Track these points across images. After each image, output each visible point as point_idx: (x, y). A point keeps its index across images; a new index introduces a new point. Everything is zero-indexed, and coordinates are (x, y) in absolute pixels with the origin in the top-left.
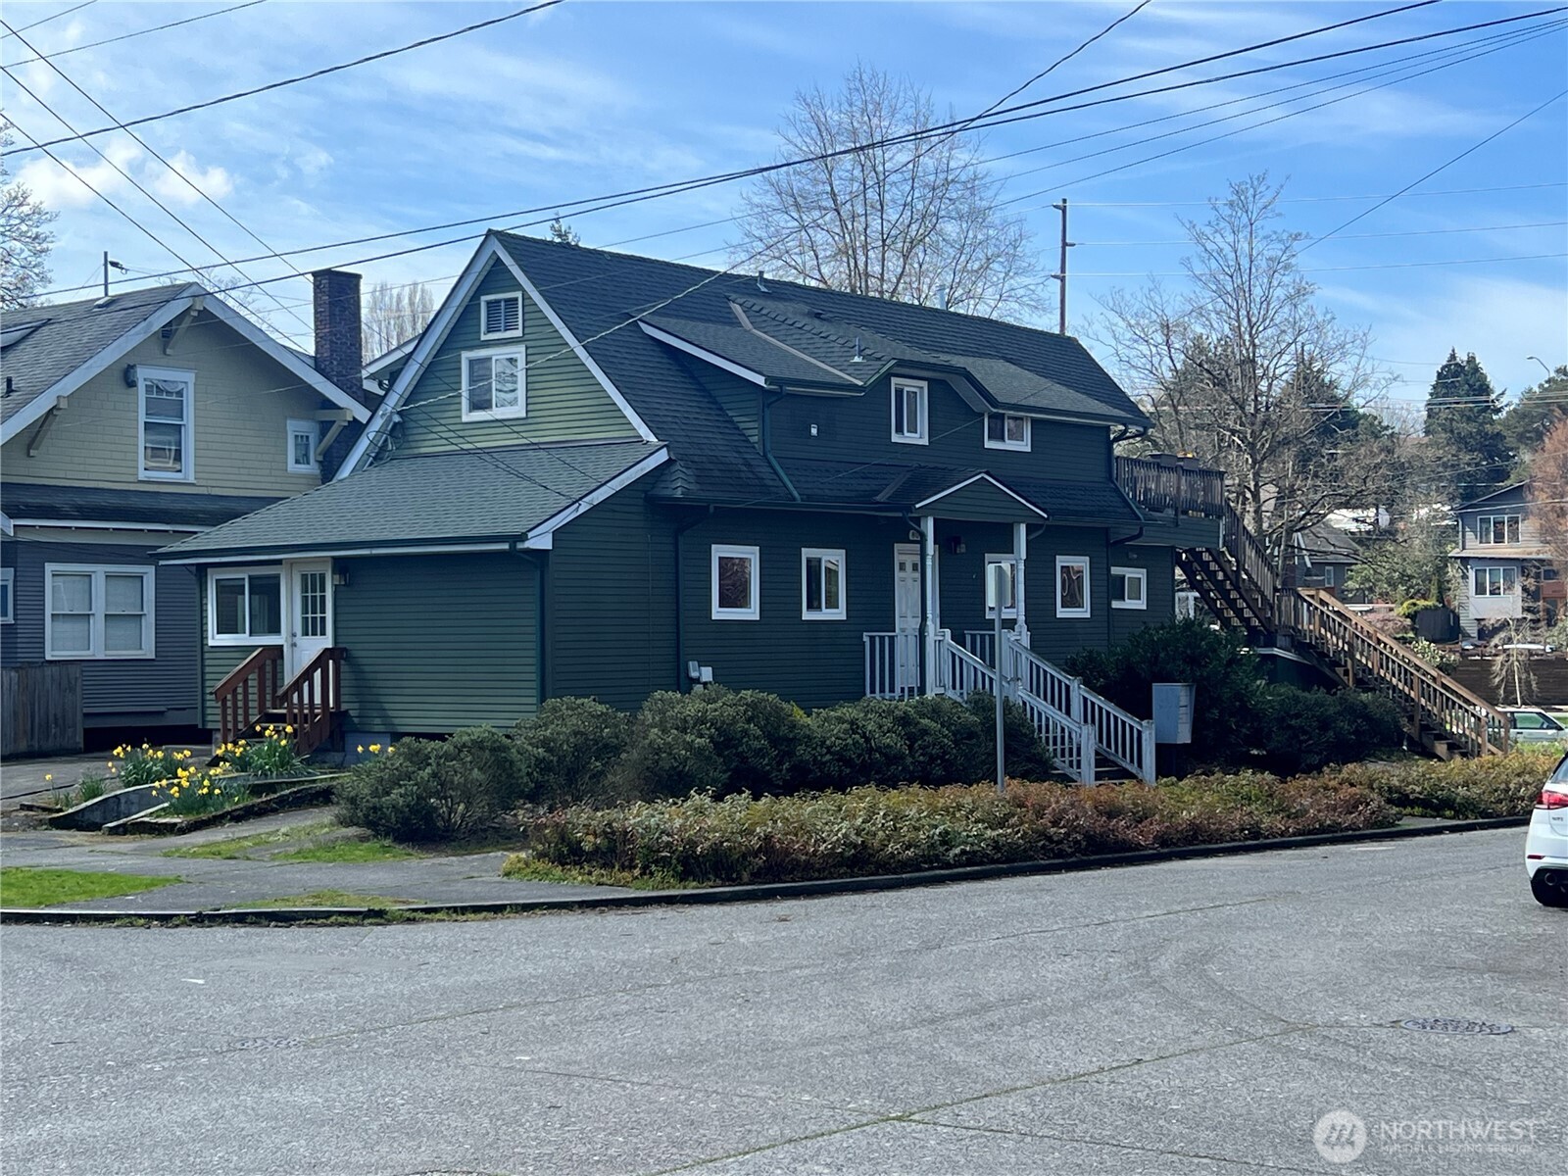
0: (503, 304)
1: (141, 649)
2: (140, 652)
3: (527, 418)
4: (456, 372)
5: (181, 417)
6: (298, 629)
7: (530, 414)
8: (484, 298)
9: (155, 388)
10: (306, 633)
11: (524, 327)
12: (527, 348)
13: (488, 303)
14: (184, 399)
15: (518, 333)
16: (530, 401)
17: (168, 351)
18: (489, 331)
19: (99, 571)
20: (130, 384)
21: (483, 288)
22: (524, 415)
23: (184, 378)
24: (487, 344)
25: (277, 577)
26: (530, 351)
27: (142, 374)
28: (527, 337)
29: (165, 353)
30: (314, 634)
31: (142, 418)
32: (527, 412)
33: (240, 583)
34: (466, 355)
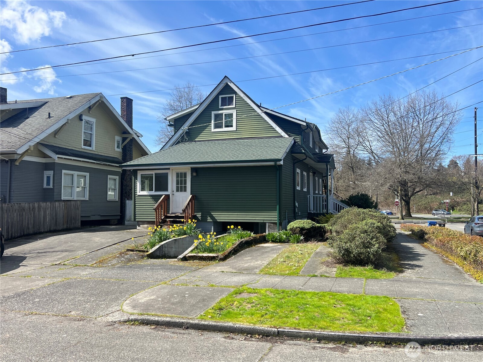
0: (227, 98)
1: (84, 197)
2: (84, 198)
3: (236, 131)
4: (210, 117)
5: (92, 131)
6: (175, 189)
7: (237, 130)
8: (220, 96)
9: (87, 122)
10: (177, 191)
11: (235, 105)
12: (237, 111)
13: (222, 98)
14: (93, 126)
15: (234, 106)
16: (237, 126)
17: (90, 112)
18: (222, 106)
19: (76, 173)
20: (81, 120)
21: (220, 93)
22: (235, 130)
23: (93, 120)
24: (222, 109)
25: (167, 174)
26: (238, 112)
27: (84, 117)
28: (236, 108)
29: (89, 112)
30: (181, 191)
31: (83, 131)
32: (236, 129)
33: (152, 175)
34: (213, 113)
